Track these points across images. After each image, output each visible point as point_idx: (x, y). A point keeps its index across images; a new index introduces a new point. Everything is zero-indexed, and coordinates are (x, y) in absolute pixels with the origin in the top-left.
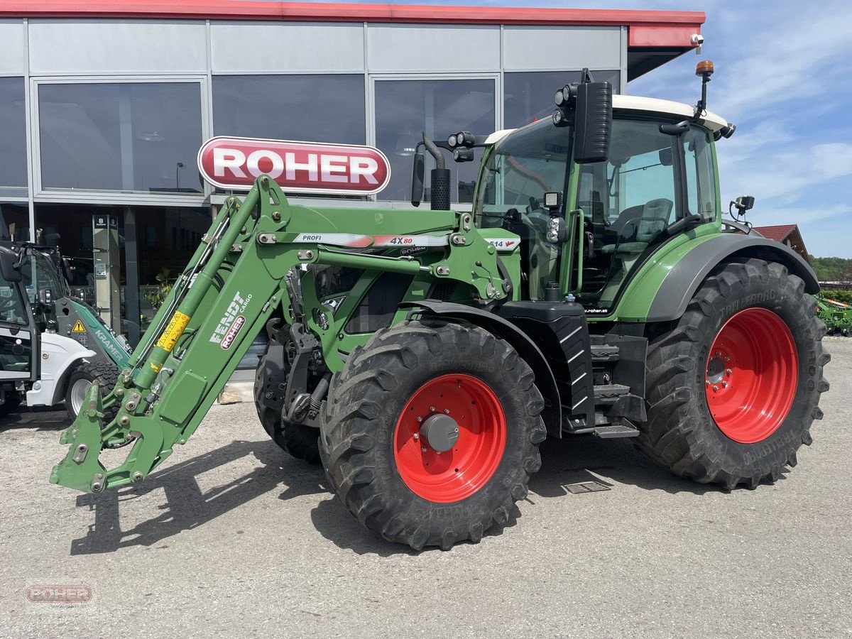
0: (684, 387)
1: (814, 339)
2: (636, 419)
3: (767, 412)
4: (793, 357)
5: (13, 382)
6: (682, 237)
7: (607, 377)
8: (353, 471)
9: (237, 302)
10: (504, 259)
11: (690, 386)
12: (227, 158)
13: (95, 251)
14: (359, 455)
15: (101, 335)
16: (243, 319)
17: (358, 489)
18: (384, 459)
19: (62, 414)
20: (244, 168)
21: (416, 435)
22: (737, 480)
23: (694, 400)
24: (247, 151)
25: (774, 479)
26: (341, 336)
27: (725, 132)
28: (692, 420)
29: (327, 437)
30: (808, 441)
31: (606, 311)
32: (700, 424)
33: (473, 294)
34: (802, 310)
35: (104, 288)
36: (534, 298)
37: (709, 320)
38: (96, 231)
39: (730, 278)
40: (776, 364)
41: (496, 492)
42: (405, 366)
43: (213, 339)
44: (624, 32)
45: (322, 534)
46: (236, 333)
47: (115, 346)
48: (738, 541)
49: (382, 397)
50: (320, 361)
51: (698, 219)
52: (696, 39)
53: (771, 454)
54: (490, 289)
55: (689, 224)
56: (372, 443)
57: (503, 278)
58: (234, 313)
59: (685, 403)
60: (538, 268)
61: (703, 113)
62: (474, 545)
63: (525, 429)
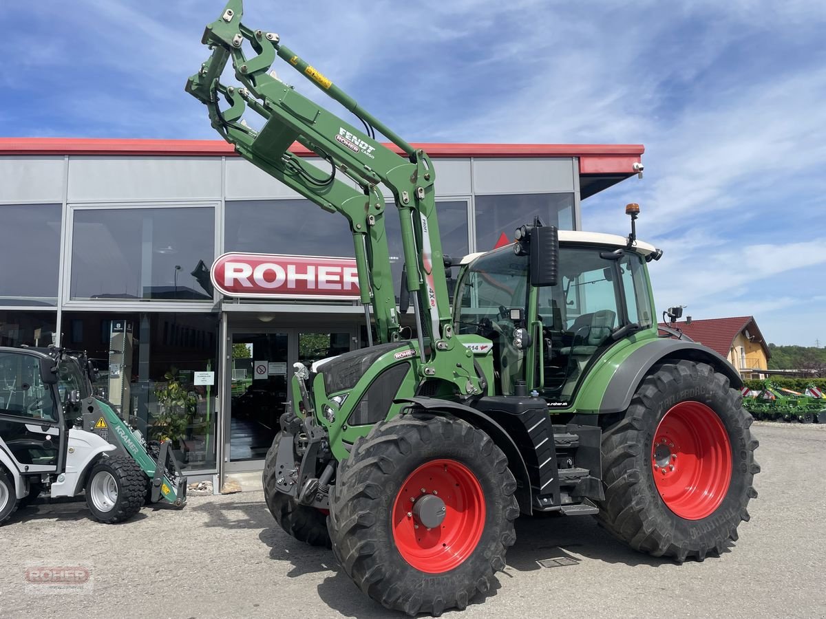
0: (634, 470)
1: (743, 427)
2: (596, 498)
3: (709, 492)
4: (726, 443)
5: (39, 475)
6: (625, 342)
7: (570, 461)
8: (359, 544)
10: (479, 360)
11: (639, 468)
12: (236, 270)
13: (111, 352)
14: (364, 530)
15: (120, 431)
17: (363, 561)
18: (384, 534)
19: (82, 505)
20: (251, 279)
21: (409, 513)
22: (686, 553)
23: (643, 481)
24: (254, 264)
25: (719, 552)
26: (345, 428)
27: (655, 256)
28: (642, 497)
29: (336, 515)
30: (747, 517)
31: (566, 404)
32: (650, 502)
33: (455, 391)
34: (729, 403)
35: (117, 387)
36: (506, 393)
37: (651, 412)
38: (113, 335)
39: (666, 377)
40: (713, 449)
41: (478, 563)
42: (401, 453)
44: (576, 162)
45: (329, 605)
47: (132, 440)
48: (685, 603)
49: (383, 479)
50: (327, 450)
51: (636, 327)
52: (637, 166)
53: (715, 529)
54: (469, 386)
55: (630, 331)
56: (374, 519)
57: (479, 377)
59: (635, 483)
60: (508, 368)
61: (634, 243)
62: (461, 612)
63: (501, 507)
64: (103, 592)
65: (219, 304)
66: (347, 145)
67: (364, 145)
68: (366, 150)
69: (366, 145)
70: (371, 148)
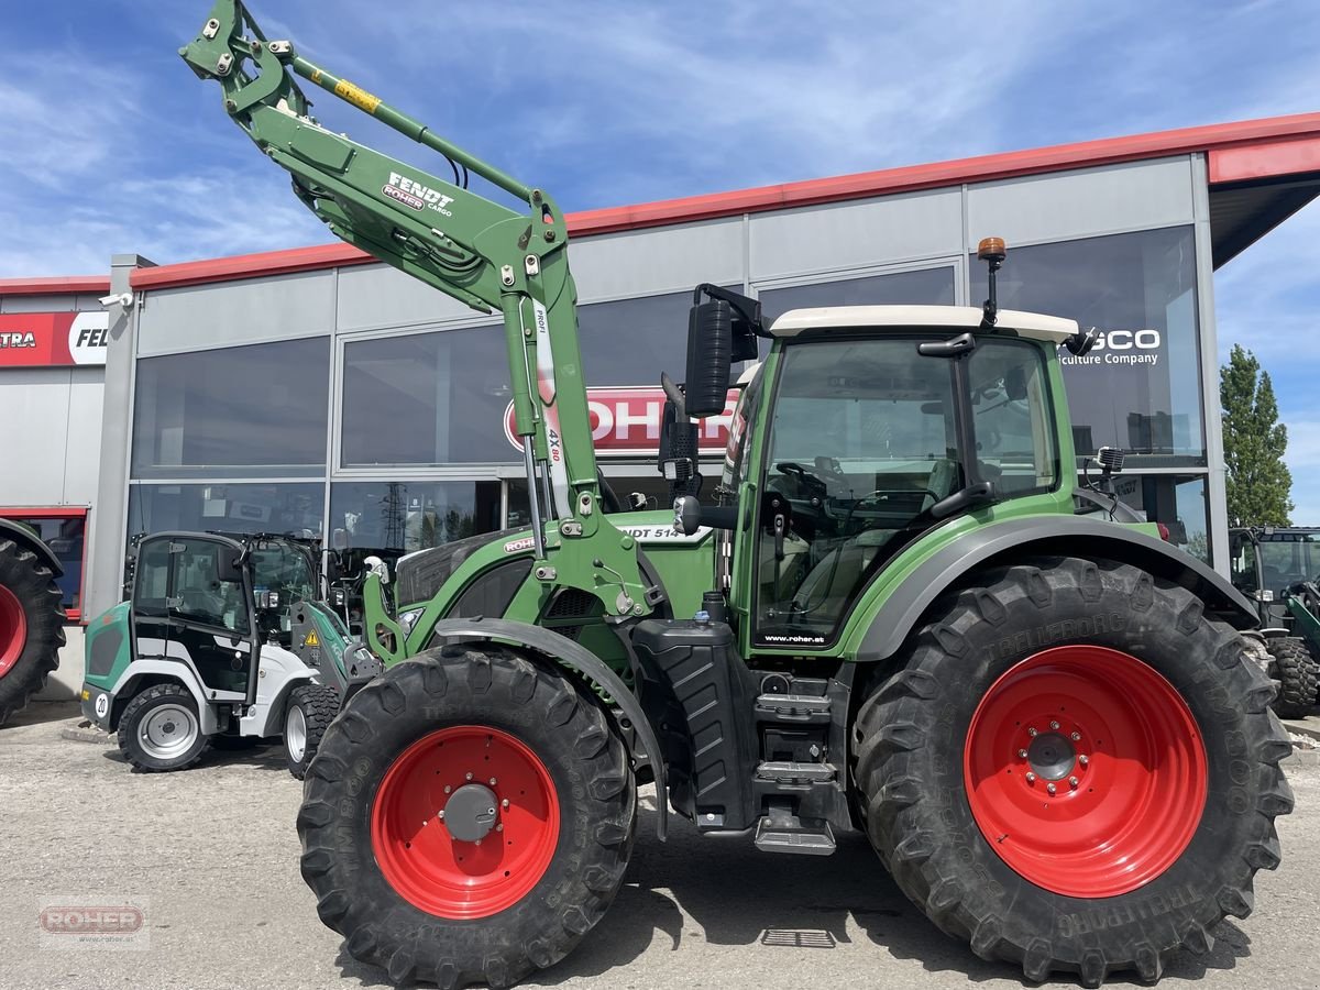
5: (230, 705)
7: (815, 750)
10: (650, 555)
13: (407, 540)
15: (337, 650)
21: (441, 813)
22: (1047, 964)
27: (1077, 346)
28: (926, 838)
31: (822, 640)
37: (959, 663)
38: (409, 515)
39: (1007, 594)
40: (1172, 750)
41: (533, 915)
42: (383, 709)
44: (1197, 162)
49: (349, 751)
51: (984, 491)
53: (1135, 924)
54: (622, 601)
59: (909, 805)
61: (1001, 320)
63: (586, 819)
66: (403, 200)
67: (432, 196)
68: (436, 204)
69: (438, 195)
70: (446, 199)
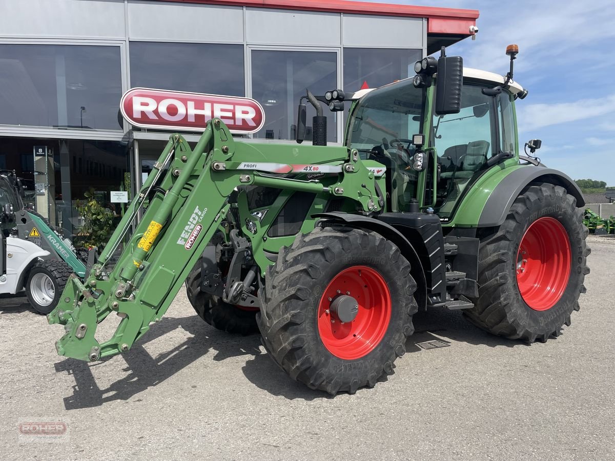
0: (504, 273)
1: (582, 238)
2: (471, 295)
3: (552, 288)
4: (568, 251)
6: (497, 168)
7: (449, 266)
8: (291, 338)
9: (197, 214)
10: (378, 182)
11: (508, 272)
12: (143, 104)
13: (35, 173)
14: (295, 327)
15: (52, 239)
16: (201, 226)
17: (294, 353)
18: (312, 329)
19: (24, 300)
20: (156, 112)
21: (328, 311)
22: (536, 336)
23: (510, 281)
24: (158, 99)
25: (557, 335)
26: (265, 239)
27: (521, 95)
28: (508, 296)
29: (267, 313)
30: (577, 308)
31: (447, 219)
32: (514, 298)
33: (357, 208)
34: (575, 219)
35: (43, 203)
36: (395, 210)
37: (520, 226)
38: (36, 158)
39: (532, 196)
40: (556, 256)
41: (385, 350)
42: (326, 261)
43: (180, 242)
44: (425, 22)
45: (257, 385)
46: (196, 237)
47: (63, 247)
48: (549, 379)
49: (311, 283)
50: (250, 258)
51: (508, 155)
52: (473, 29)
53: (556, 318)
54: (370, 203)
55: (501, 158)
56: (304, 317)
57: (378, 196)
58: (195, 222)
59: (504, 284)
60: (397, 188)
61: (511, 80)
62: (371, 389)
63: (404, 304)
64: (53, 378)
65: (130, 133)
